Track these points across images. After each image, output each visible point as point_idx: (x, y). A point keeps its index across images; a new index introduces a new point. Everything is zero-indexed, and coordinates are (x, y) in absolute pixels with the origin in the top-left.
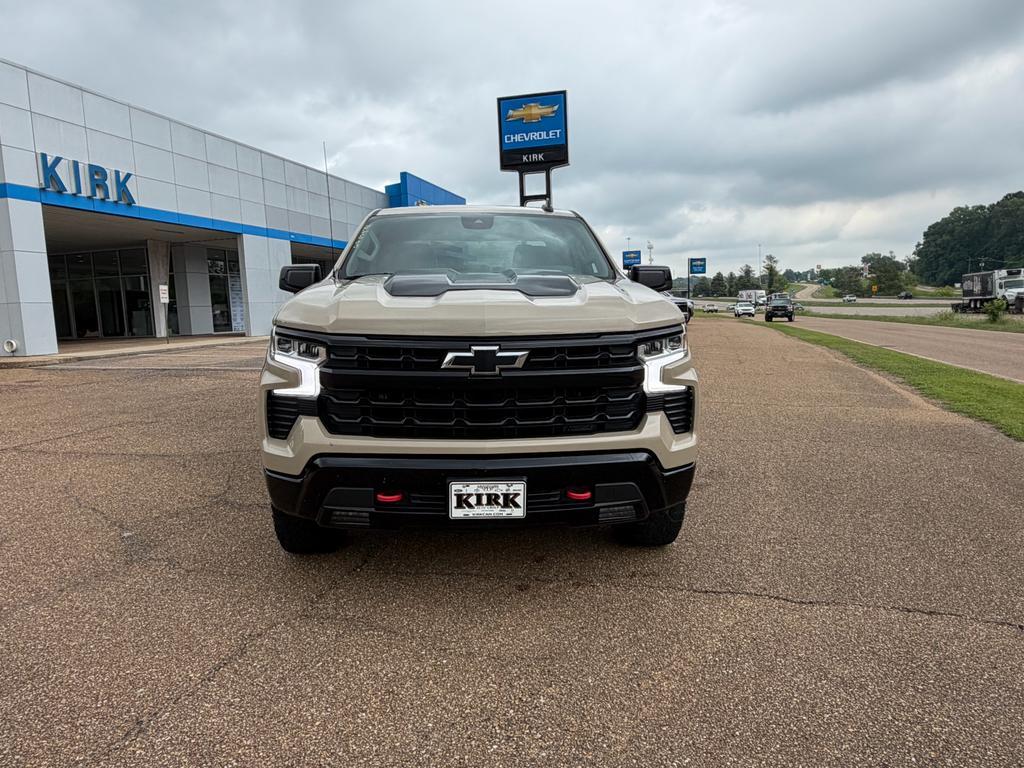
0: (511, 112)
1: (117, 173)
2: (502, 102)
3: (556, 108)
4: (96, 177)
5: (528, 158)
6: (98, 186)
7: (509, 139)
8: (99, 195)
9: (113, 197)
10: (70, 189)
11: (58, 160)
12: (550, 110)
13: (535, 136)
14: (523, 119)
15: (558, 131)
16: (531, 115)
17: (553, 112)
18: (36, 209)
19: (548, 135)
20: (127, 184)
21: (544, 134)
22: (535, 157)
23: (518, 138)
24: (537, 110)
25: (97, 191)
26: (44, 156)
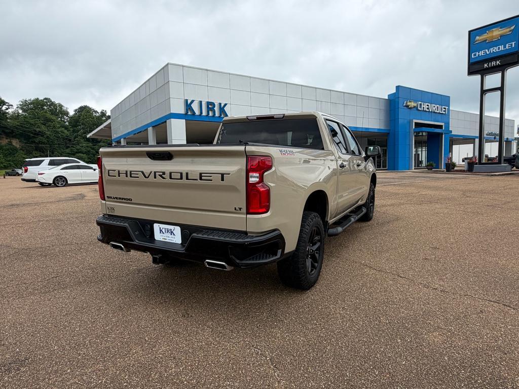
0: (478, 38)
1: (220, 104)
2: (471, 33)
3: (513, 28)
4: (210, 106)
5: (488, 65)
6: (211, 110)
7: (475, 55)
8: (211, 114)
9: (217, 115)
10: (197, 113)
11: (193, 101)
12: (508, 30)
13: (495, 50)
14: (486, 41)
15: (513, 43)
16: (493, 36)
17: (510, 31)
18: (182, 122)
19: (505, 47)
20: (225, 108)
21: (502, 48)
22: (494, 63)
23: (482, 53)
24: (497, 32)
25: (210, 112)
26: (187, 101)
